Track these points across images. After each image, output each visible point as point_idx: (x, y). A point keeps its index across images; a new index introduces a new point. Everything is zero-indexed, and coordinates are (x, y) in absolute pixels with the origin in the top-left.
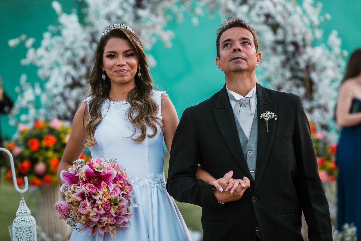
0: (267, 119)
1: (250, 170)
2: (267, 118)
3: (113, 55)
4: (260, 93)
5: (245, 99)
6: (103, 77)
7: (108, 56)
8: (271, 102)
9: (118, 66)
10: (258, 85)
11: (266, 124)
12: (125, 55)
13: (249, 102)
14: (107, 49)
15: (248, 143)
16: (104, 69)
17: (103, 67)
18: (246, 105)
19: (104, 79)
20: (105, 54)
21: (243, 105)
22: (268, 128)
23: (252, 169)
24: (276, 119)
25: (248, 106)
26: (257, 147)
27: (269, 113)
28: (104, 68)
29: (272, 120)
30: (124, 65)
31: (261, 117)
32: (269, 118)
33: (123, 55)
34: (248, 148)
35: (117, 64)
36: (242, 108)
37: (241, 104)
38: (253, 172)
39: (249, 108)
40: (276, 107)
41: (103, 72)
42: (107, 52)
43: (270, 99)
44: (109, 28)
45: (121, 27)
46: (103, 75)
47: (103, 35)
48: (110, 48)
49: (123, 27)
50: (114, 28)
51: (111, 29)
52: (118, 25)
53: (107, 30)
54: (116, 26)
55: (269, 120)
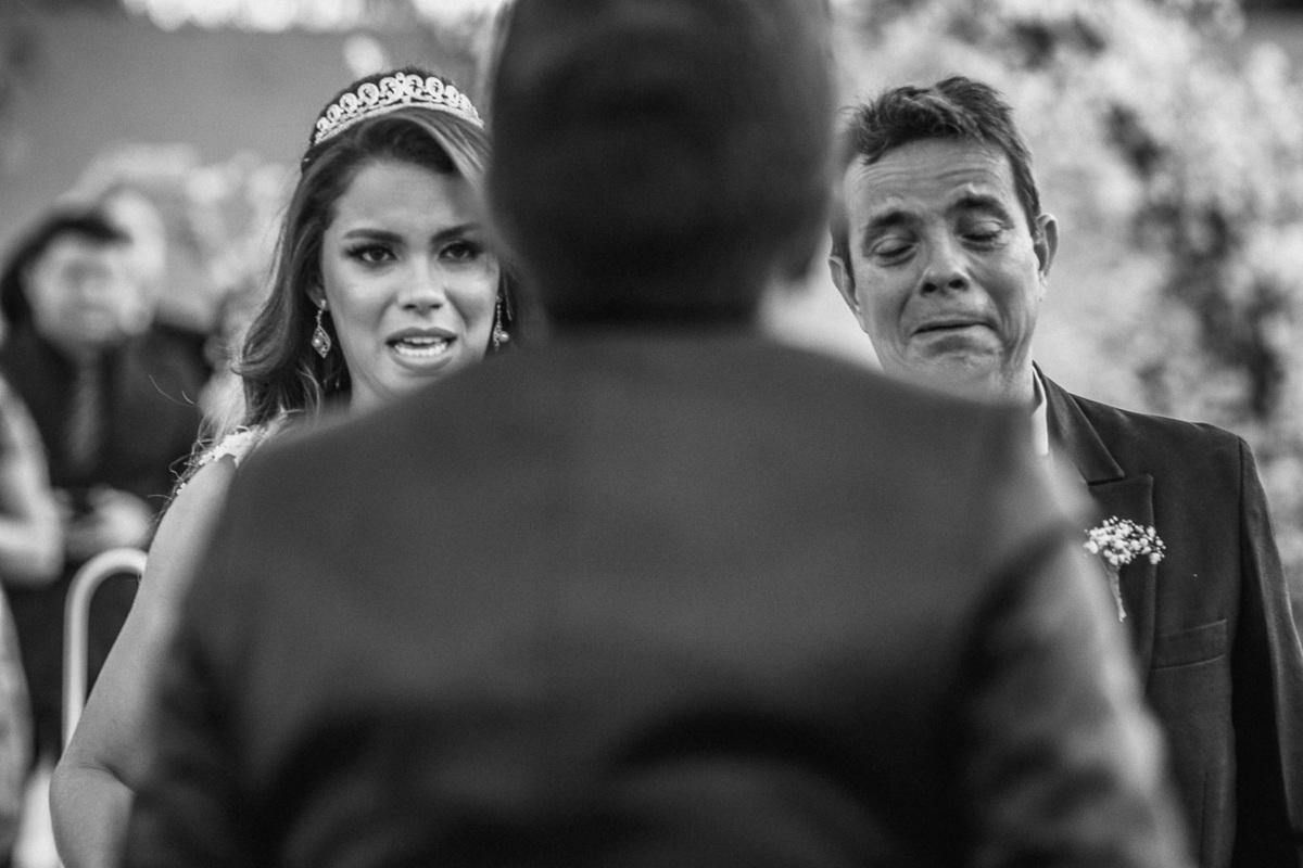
0: (1116, 559)
2: (1119, 552)
3: (380, 249)
6: (320, 341)
7: (356, 253)
8: (1121, 473)
9: (409, 307)
10: (1047, 381)
11: (1112, 582)
12: (445, 246)
14: (352, 218)
16: (323, 302)
17: (318, 290)
19: (323, 352)
20: (336, 239)
22: (1119, 601)
24: (1156, 558)
27: (1125, 528)
28: (325, 297)
29: (1141, 560)
30: (437, 306)
31: (1091, 547)
32: (1128, 553)
33: (432, 252)
35: (404, 299)
40: (1150, 498)
41: (319, 318)
42: (351, 235)
43: (1115, 458)
44: (358, 97)
45: (418, 95)
46: (320, 331)
47: (325, 127)
48: (368, 213)
49: (428, 94)
50: (380, 99)
51: (364, 104)
52: (401, 82)
53: (347, 105)
54: (390, 89)
55: (1128, 562)
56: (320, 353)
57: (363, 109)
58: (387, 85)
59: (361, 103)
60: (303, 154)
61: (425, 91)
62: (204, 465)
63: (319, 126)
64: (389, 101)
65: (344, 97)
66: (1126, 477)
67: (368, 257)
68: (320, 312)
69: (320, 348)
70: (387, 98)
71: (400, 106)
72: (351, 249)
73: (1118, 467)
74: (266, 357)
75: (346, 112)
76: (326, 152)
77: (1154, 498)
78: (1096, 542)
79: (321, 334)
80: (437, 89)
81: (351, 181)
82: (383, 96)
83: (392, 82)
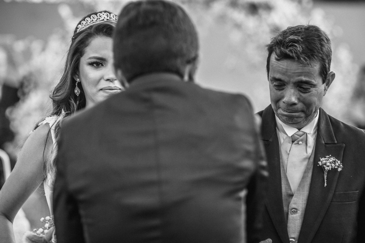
0: (326, 168)
1: (289, 236)
2: (328, 166)
3: (98, 63)
4: (323, 125)
5: (300, 133)
6: (77, 91)
7: (91, 64)
8: (336, 142)
9: (108, 80)
10: (321, 111)
11: (325, 174)
13: (305, 139)
14: (90, 53)
15: (294, 198)
16: (78, 80)
17: (77, 76)
18: (300, 142)
19: (78, 94)
20: (84, 60)
21: (296, 142)
22: (326, 181)
23: (293, 236)
24: (340, 169)
25: (304, 144)
26: (305, 205)
27: (332, 159)
28: (79, 78)
29: (334, 170)
31: (320, 163)
32: (330, 167)
34: (292, 205)
35: (106, 77)
36: (295, 145)
37: (293, 140)
38: (294, 240)
39: (304, 147)
40: (343, 151)
41: (76, 84)
42: (90, 58)
43: (335, 137)
44: (90, 18)
45: (108, 18)
46: (77, 88)
47: (80, 27)
48: (96, 52)
49: (111, 18)
50: (97, 19)
51: (93, 21)
52: (103, 14)
53: (87, 21)
54: (100, 16)
55: (330, 170)
56: (77, 95)
57: (92, 22)
58: (99, 15)
59: (91, 20)
60: (73, 36)
61: (111, 17)
62: (39, 126)
63: (78, 27)
64: (100, 20)
65: (86, 18)
66: (337, 143)
67: (95, 65)
68: (77, 82)
69: (77, 93)
70: (99, 19)
71: (104, 21)
72: (90, 63)
73: (336, 140)
74: (61, 94)
75: (87, 23)
76: (82, 34)
77: (344, 151)
78: (322, 162)
79: (77, 89)
80: (114, 17)
81: (90, 42)
82: (98, 18)
83: (101, 14)
